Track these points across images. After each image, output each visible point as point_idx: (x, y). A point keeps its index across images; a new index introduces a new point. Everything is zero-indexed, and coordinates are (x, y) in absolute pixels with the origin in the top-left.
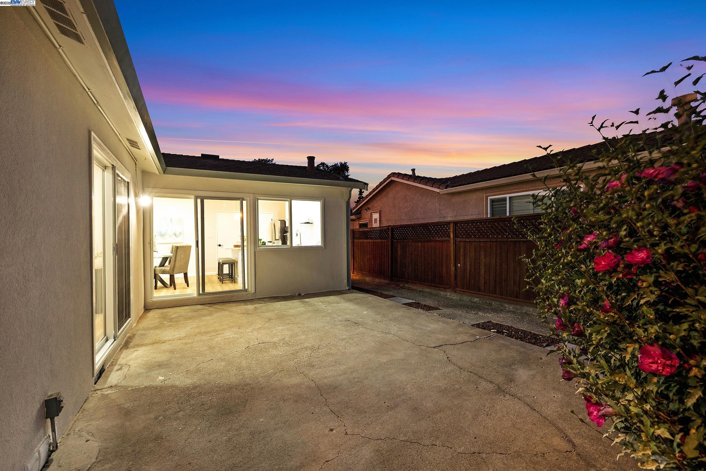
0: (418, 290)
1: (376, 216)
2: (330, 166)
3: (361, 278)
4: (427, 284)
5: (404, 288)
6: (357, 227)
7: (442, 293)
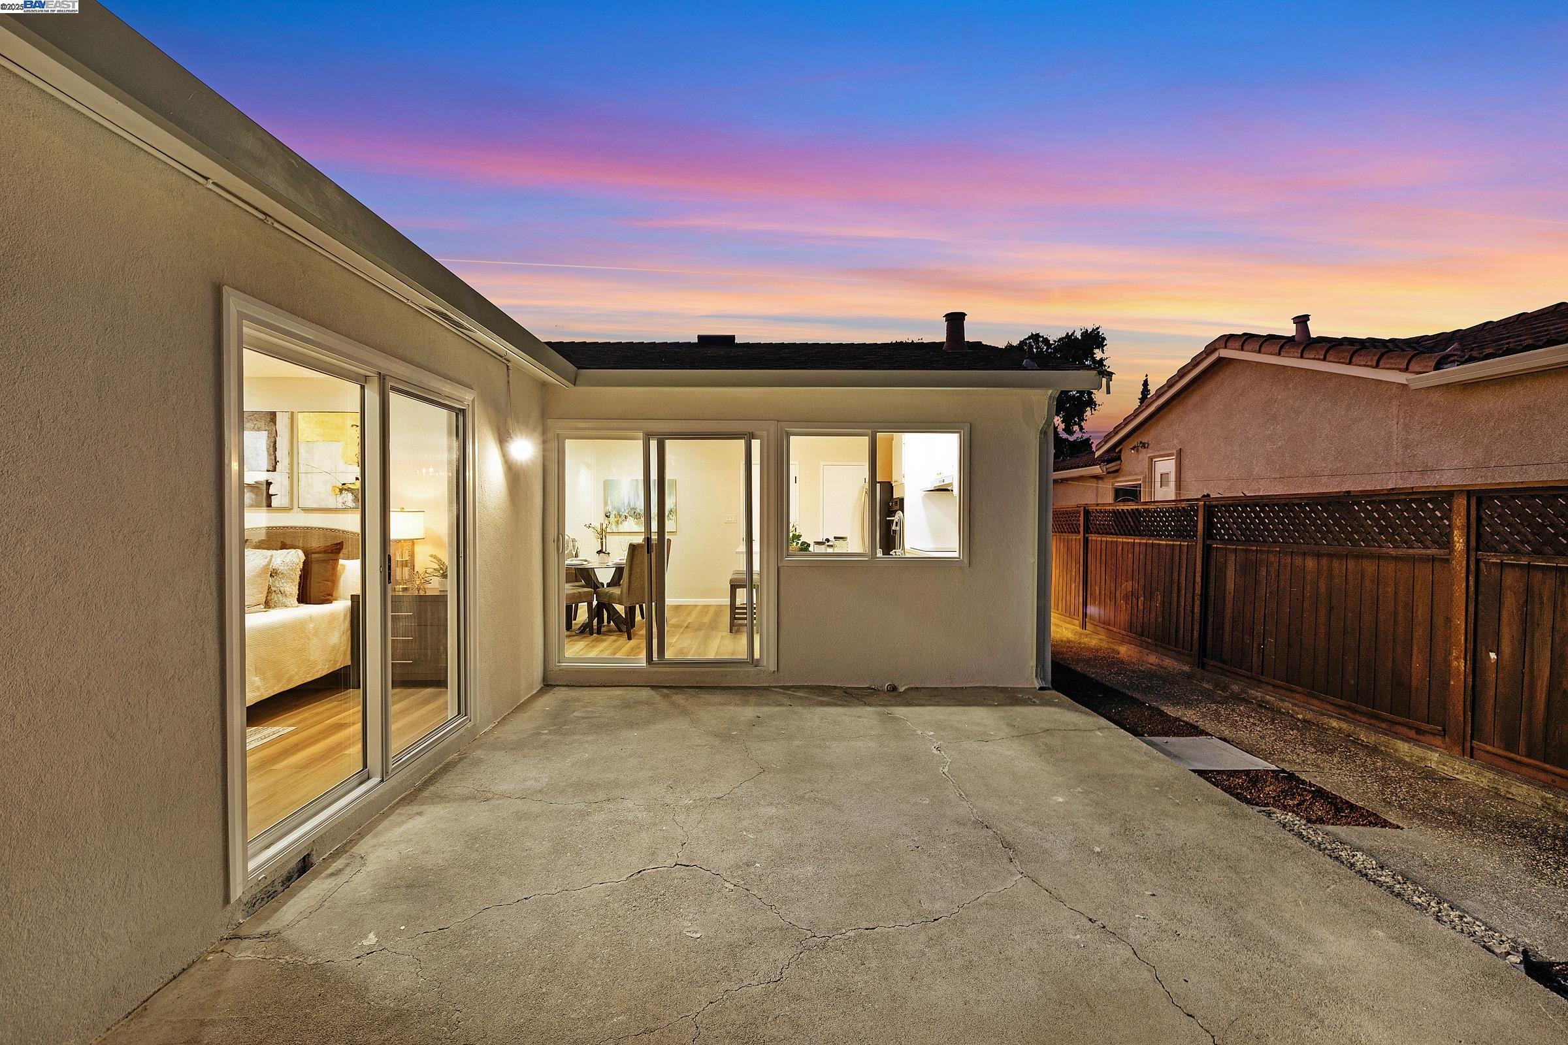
0: (1300, 717)
1: (1166, 466)
2: (1055, 341)
3: (1105, 645)
4: (1338, 701)
5: (1244, 700)
6: (1109, 499)
7: (1403, 748)
